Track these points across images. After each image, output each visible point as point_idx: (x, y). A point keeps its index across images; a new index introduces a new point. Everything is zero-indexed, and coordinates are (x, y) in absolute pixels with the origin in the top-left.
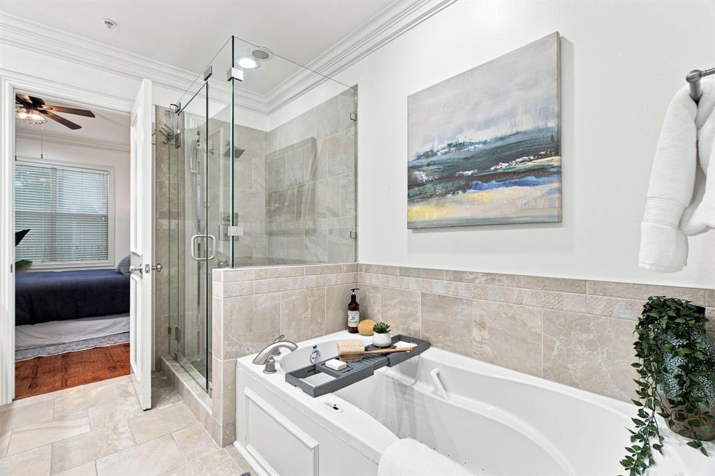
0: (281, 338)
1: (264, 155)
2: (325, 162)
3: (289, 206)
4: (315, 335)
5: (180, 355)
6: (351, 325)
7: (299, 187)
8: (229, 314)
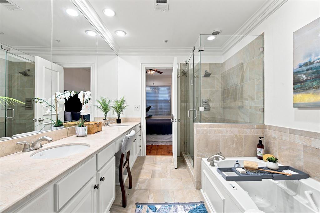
0: (220, 154)
1: (221, 74)
2: (247, 74)
3: (231, 95)
4: (238, 156)
5: (187, 153)
6: (259, 155)
7: (235, 86)
8: (199, 140)
